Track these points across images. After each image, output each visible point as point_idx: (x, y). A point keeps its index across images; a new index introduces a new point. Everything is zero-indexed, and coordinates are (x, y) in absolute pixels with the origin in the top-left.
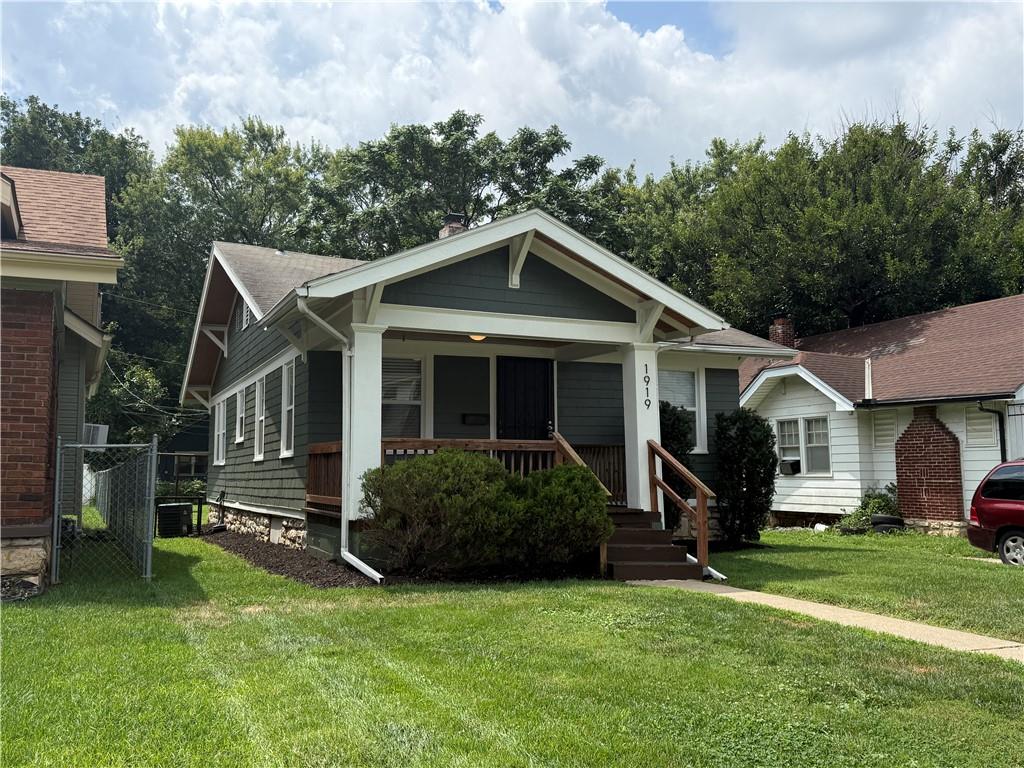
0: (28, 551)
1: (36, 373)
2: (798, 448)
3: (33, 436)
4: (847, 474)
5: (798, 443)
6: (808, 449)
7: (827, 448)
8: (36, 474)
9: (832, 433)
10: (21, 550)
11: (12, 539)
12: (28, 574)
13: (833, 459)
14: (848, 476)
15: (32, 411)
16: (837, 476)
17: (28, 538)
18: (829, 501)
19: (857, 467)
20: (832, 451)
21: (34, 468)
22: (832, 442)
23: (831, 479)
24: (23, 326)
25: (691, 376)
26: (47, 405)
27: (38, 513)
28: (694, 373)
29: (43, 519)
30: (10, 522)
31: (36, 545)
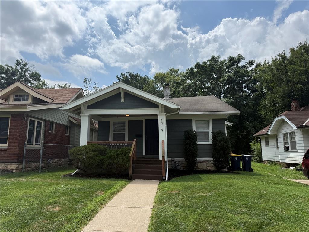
0: (14, 165)
1: (17, 130)
2: (288, 142)
3: (16, 142)
4: (301, 150)
5: (288, 140)
6: (291, 142)
7: (295, 141)
8: (17, 150)
9: (296, 137)
10: (13, 165)
11: (11, 163)
12: (14, 170)
13: (297, 145)
14: (301, 151)
15: (16, 137)
16: (299, 151)
17: (14, 163)
18: (297, 159)
19: (303, 148)
20: (297, 143)
21: (16, 148)
22: (297, 140)
23: (297, 152)
24: (16, 121)
25: (208, 121)
26: (19, 136)
27: (16, 158)
28: (208, 120)
29: (17, 159)
30: (12, 159)
31: (15, 164)
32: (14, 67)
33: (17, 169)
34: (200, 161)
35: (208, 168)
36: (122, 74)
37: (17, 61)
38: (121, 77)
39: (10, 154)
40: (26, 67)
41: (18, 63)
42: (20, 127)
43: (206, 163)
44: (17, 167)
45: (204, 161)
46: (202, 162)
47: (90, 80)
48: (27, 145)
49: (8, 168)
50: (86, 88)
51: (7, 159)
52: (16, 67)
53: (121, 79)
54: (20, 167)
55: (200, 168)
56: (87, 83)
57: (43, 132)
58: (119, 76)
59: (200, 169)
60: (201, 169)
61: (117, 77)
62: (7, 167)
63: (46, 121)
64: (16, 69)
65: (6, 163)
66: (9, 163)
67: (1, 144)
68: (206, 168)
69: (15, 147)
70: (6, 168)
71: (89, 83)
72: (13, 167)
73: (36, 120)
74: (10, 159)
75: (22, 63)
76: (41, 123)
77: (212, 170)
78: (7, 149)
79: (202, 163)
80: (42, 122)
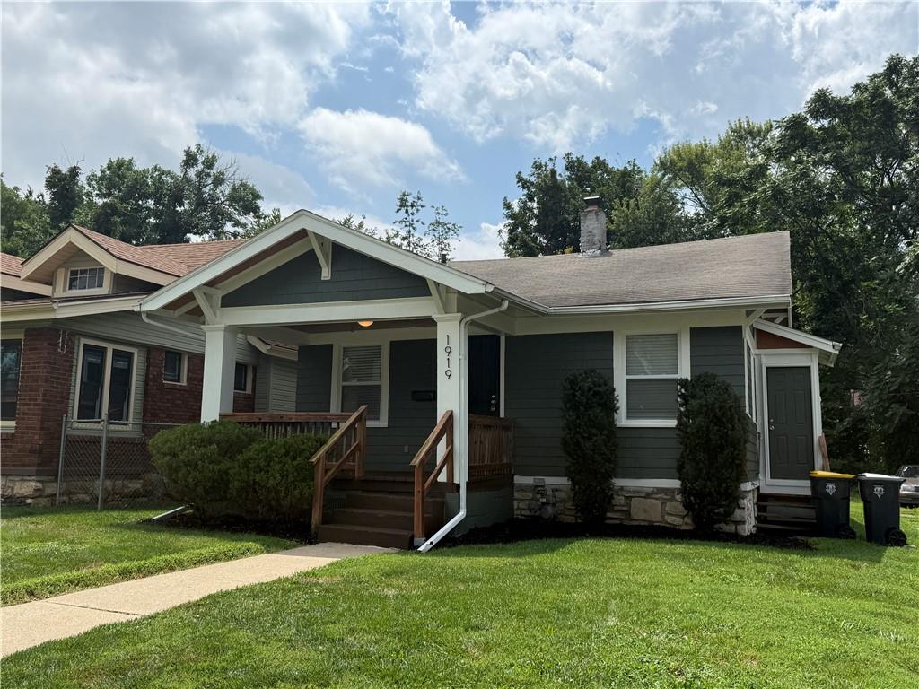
0: (28, 483)
3: (36, 415)
8: (37, 437)
10: (26, 483)
11: (23, 475)
12: (27, 497)
15: (36, 400)
17: (29, 476)
24: (35, 349)
25: (674, 338)
26: (44, 395)
27: (36, 461)
28: (676, 334)
29: (39, 465)
30: (24, 466)
31: (33, 480)
32: (179, 173)
33: (38, 494)
34: (634, 492)
35: (670, 519)
36: (538, 166)
37: (188, 153)
38: (533, 179)
39: (19, 451)
40: (214, 171)
41: (190, 160)
42: (45, 367)
43: (661, 498)
44: (38, 490)
45: (653, 493)
46: (648, 496)
47: (419, 199)
48: (76, 425)
49: (15, 491)
50: (407, 228)
51: (14, 466)
52: (186, 173)
53: (532, 184)
54: (49, 491)
55: (635, 517)
56: (410, 210)
57: (141, 384)
58: (525, 176)
59: (635, 523)
60: (643, 524)
61: (520, 179)
62: (12, 489)
63: (149, 350)
64: (186, 179)
65: (10, 478)
66: (20, 475)
67: (2, 420)
68: (662, 517)
69: (34, 428)
70: (10, 490)
71: (414, 210)
72: (26, 487)
73: (110, 348)
74: (20, 466)
75: (201, 159)
76: (132, 354)
77: (683, 528)
78: (13, 434)
79: (645, 497)
80: (135, 351)
